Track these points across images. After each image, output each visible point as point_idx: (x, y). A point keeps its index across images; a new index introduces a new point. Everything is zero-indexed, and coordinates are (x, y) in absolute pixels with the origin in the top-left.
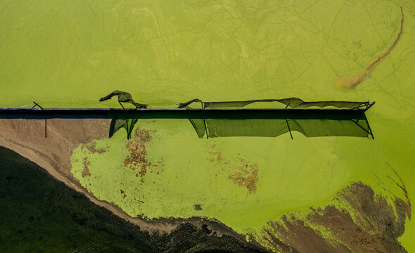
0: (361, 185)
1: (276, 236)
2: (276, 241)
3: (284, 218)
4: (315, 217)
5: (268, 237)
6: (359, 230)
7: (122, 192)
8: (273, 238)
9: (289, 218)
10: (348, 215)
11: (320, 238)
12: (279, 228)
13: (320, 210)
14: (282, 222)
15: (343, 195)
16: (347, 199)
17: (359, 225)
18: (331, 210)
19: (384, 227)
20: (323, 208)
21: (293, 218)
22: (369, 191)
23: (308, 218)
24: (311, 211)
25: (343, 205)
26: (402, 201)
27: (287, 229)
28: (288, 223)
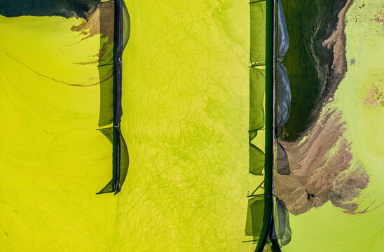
0: (368, 181)
1: (332, 116)
2: (328, 116)
3: (345, 123)
4: (345, 145)
5: (331, 111)
6: (336, 175)
7: (363, 5)
8: (330, 114)
9: (345, 126)
10: (346, 168)
11: (330, 147)
12: (337, 119)
13: (350, 149)
14: (341, 121)
15: (360, 167)
16: (358, 170)
17: (339, 175)
18: (350, 157)
19: (338, 192)
20: (351, 151)
21: (344, 129)
22: (363, 186)
23: (344, 140)
24: (349, 142)
25: (353, 165)
26: (356, 209)
27: (337, 124)
28: (341, 125)
